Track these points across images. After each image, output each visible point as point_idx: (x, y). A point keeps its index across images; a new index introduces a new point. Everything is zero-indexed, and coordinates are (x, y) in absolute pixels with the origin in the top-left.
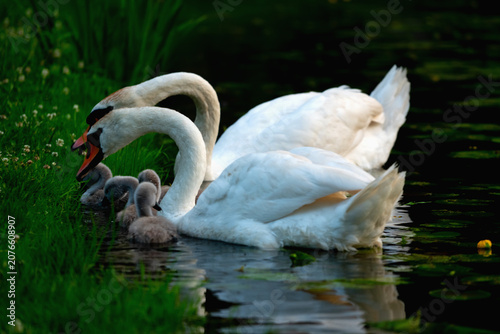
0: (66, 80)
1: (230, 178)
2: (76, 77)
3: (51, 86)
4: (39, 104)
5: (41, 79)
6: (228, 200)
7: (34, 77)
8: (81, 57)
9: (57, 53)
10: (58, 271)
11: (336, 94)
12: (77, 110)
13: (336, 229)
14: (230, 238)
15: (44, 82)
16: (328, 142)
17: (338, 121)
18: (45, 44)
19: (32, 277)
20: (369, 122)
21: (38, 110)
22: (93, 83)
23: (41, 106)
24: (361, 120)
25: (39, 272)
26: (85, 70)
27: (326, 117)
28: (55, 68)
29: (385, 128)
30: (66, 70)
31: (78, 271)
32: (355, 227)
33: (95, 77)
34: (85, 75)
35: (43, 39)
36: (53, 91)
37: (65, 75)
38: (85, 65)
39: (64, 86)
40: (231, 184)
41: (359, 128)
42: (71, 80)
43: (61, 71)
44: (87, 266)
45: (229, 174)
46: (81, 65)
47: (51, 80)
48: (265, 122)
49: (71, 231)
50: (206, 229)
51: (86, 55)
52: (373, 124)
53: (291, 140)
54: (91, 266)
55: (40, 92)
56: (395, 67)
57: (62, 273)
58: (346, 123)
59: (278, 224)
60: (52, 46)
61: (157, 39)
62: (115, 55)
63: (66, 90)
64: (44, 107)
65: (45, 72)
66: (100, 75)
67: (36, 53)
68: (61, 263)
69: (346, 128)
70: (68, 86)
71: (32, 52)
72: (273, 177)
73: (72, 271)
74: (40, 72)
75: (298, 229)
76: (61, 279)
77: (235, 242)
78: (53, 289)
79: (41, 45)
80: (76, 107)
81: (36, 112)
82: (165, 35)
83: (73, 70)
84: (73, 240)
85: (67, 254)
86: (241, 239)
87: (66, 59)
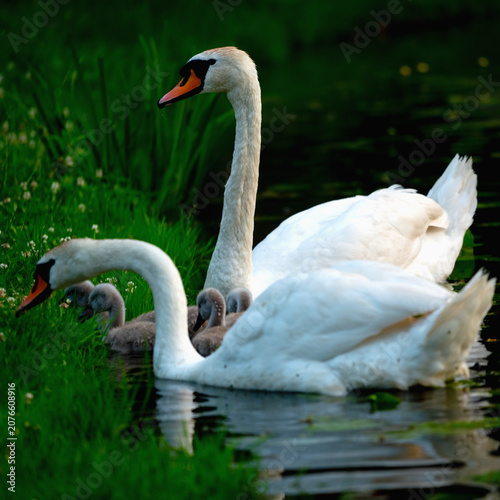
0: (81, 194)
1: (265, 310)
2: (94, 189)
3: (63, 203)
4: (49, 226)
5: (51, 194)
6: (265, 338)
7: (42, 193)
8: (99, 164)
9: (69, 161)
10: (83, 435)
11: (385, 196)
12: (97, 231)
13: (415, 357)
14: (277, 385)
15: (54, 199)
16: (380, 254)
17: (390, 229)
18: (54, 150)
19: (51, 447)
20: (426, 227)
21: (49, 234)
22: (114, 196)
23: (52, 229)
24: (418, 227)
25: (58, 439)
26: (104, 181)
27: (375, 223)
28: (68, 180)
29: (447, 232)
30: (81, 182)
31: (107, 434)
32: (439, 353)
33: (117, 187)
34: (104, 186)
35: (51, 145)
36: (65, 209)
37: (80, 187)
38: (104, 173)
39: (79, 203)
40: (267, 318)
41: (415, 235)
42: (88, 194)
43: (75, 182)
44: (118, 427)
45: (264, 304)
46: (99, 174)
47: (62, 195)
48: (301, 233)
49: (97, 384)
50: (240, 378)
51: (104, 160)
52: (431, 229)
53: (336, 256)
54: (123, 426)
55: (50, 211)
56: (457, 156)
57: (88, 438)
58: (399, 230)
59: (339, 360)
60: (62, 153)
61: (191, 135)
62: (140, 159)
63: (82, 207)
64: (56, 230)
65: (55, 186)
66: (123, 185)
67: (44, 162)
68: (85, 426)
69: (401, 236)
70: (85, 203)
71: (39, 162)
72: (323, 303)
73: (99, 434)
74: (49, 186)
75: (365, 366)
76: (86, 445)
77: (286, 389)
78: (78, 459)
79: (49, 152)
80: (95, 227)
81: (46, 236)
82: (201, 130)
83: (89, 181)
84: (99, 396)
85: (92, 414)
86: (293, 384)
87: (81, 168)
